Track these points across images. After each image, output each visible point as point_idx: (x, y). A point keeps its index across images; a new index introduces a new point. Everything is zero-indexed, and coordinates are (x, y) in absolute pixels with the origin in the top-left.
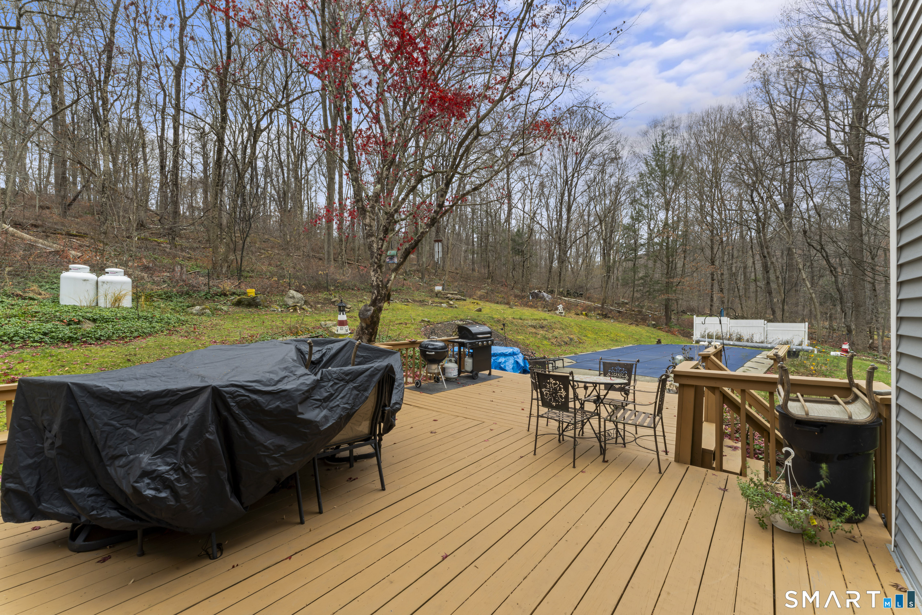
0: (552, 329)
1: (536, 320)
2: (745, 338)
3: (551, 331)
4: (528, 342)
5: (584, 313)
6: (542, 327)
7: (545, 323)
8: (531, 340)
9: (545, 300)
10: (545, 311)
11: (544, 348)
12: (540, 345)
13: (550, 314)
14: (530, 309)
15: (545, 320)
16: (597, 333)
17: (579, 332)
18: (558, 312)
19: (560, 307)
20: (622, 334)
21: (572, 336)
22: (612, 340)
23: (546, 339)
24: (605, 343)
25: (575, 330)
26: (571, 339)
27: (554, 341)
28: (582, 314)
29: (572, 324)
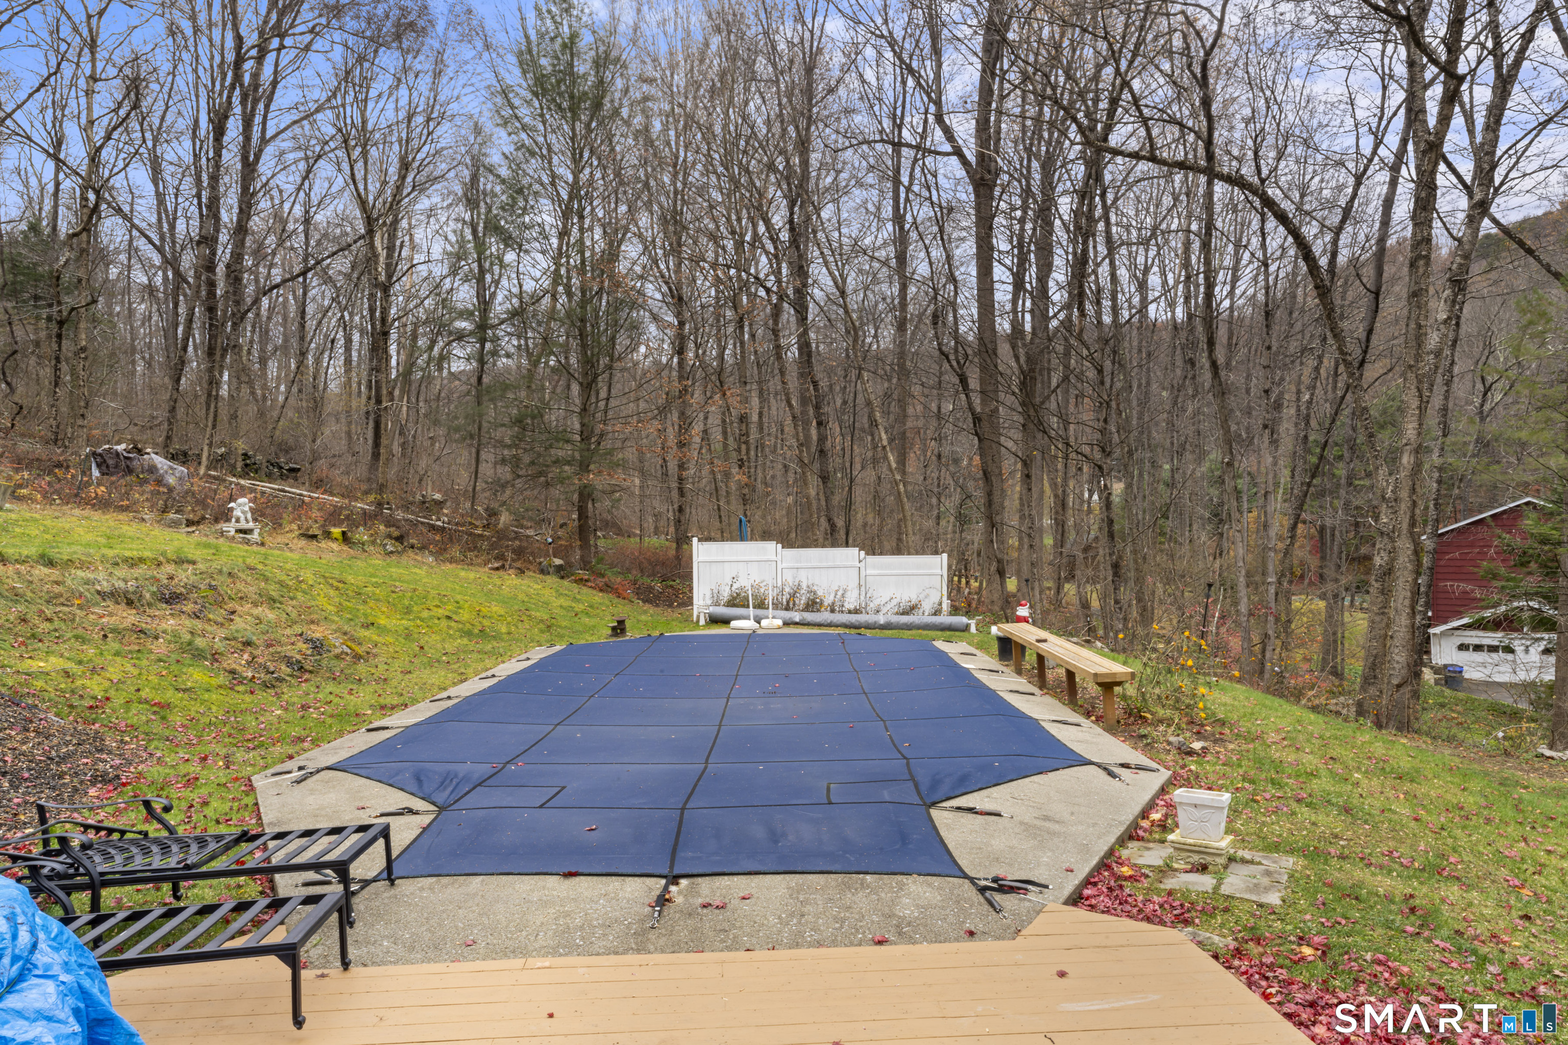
0: (220, 604)
1: (133, 563)
2: (828, 601)
3: (218, 615)
4: (95, 687)
5: (336, 531)
6: (172, 599)
7: (185, 575)
8: (114, 673)
9: (159, 482)
10: (175, 524)
11: (196, 708)
12: (171, 696)
13: (196, 537)
14: (96, 515)
15: (180, 561)
16: (408, 611)
17: (340, 608)
18: (230, 528)
19: (242, 507)
20: (497, 609)
21: (317, 633)
22: (469, 634)
23: (198, 655)
24: (449, 648)
25: (322, 601)
26: (318, 646)
27: (239, 661)
28: (328, 535)
29: (308, 576)
